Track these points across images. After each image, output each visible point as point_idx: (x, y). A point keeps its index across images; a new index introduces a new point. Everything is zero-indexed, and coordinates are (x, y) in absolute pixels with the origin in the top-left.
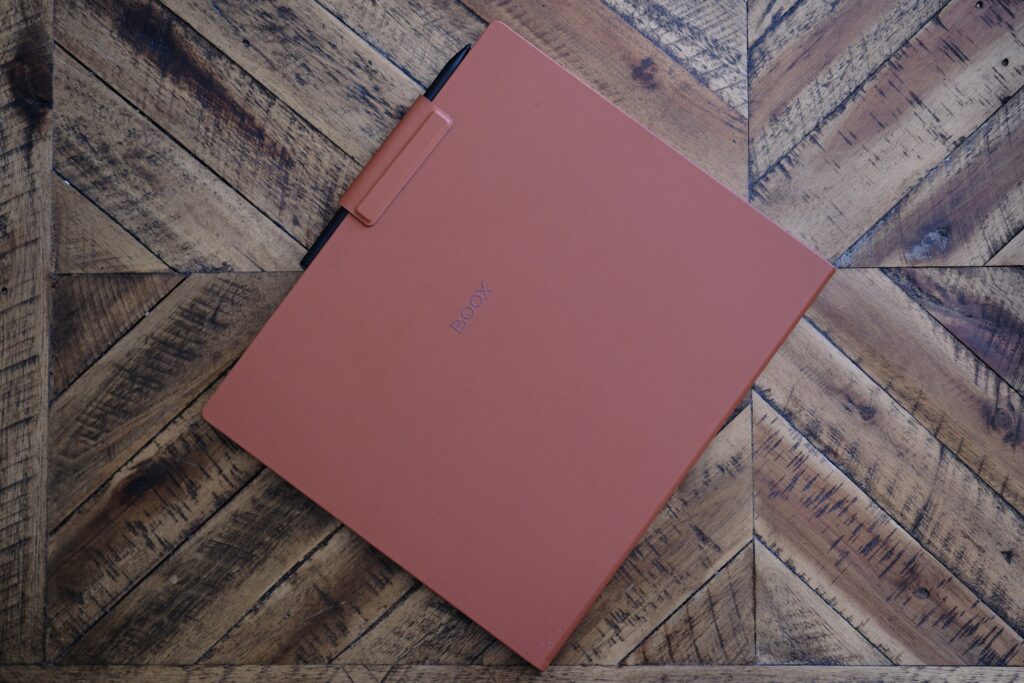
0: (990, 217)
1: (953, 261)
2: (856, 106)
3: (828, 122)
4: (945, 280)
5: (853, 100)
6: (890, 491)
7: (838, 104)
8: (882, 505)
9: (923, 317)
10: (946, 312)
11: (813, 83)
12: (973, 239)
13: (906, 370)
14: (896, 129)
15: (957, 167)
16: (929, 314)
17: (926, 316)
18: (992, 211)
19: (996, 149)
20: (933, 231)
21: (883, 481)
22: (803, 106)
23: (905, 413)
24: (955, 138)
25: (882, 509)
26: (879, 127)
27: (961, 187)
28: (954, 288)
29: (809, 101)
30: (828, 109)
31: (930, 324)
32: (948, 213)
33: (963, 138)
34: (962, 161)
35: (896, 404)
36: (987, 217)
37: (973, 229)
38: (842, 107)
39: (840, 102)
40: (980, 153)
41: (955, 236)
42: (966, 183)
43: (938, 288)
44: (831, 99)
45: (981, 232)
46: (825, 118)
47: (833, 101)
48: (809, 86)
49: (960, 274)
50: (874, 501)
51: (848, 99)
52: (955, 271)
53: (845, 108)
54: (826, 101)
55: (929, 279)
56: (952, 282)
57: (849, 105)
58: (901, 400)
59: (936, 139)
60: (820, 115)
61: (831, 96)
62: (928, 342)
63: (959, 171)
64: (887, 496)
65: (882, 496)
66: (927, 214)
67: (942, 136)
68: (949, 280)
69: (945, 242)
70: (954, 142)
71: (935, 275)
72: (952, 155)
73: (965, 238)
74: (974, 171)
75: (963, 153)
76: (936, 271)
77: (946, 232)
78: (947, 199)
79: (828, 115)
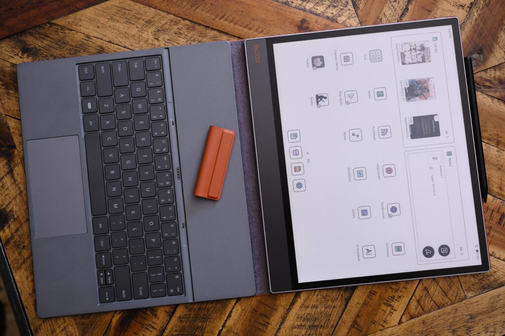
0: (500, 37)
1: (489, 65)
2: (413, 6)
3: (403, 19)
4: (489, 75)
5: (411, 4)
6: (501, 189)
7: (404, 8)
8: (499, 197)
9: (485, 98)
10: (495, 90)
11: (388, 3)
12: (495, 51)
13: (486, 126)
14: (437, 10)
15: (474, 18)
16: (487, 95)
17: (486, 96)
18: (500, 34)
19: (490, 3)
20: (474, 54)
21: (495, 185)
22: (388, 15)
23: (494, 148)
24: (468, 4)
25: (500, 199)
26: (429, 13)
27: (480, 27)
28: (495, 77)
29: (389, 12)
30: (400, 12)
31: (489, 100)
32: (478, 42)
33: (472, 3)
34: (475, 15)
35: (487, 145)
36: (498, 37)
37: (493, 46)
38: (407, 9)
39: (405, 7)
40: (483, 7)
41: (486, 52)
42: (481, 25)
43: (487, 80)
44: (400, 7)
45: (498, 46)
46: (400, 18)
47: (401, 8)
48: (387, 5)
49: (495, 70)
50: (495, 196)
51: (408, 4)
52: (492, 69)
53: (408, 9)
54: (398, 9)
55: (481, 78)
56: (493, 75)
57: (410, 7)
58: (489, 142)
59: (459, 8)
60: (397, 17)
61: (399, 6)
62: (492, 109)
63: (476, 20)
64: (500, 192)
65: (498, 193)
66: (468, 46)
67: (461, 6)
68: (491, 75)
69: (482, 57)
70: (468, 7)
71: (483, 74)
72: (469, 13)
73: (491, 51)
74: (483, 17)
75: (474, 10)
76: (483, 73)
77: (480, 52)
78: (475, 36)
79: (401, 15)
